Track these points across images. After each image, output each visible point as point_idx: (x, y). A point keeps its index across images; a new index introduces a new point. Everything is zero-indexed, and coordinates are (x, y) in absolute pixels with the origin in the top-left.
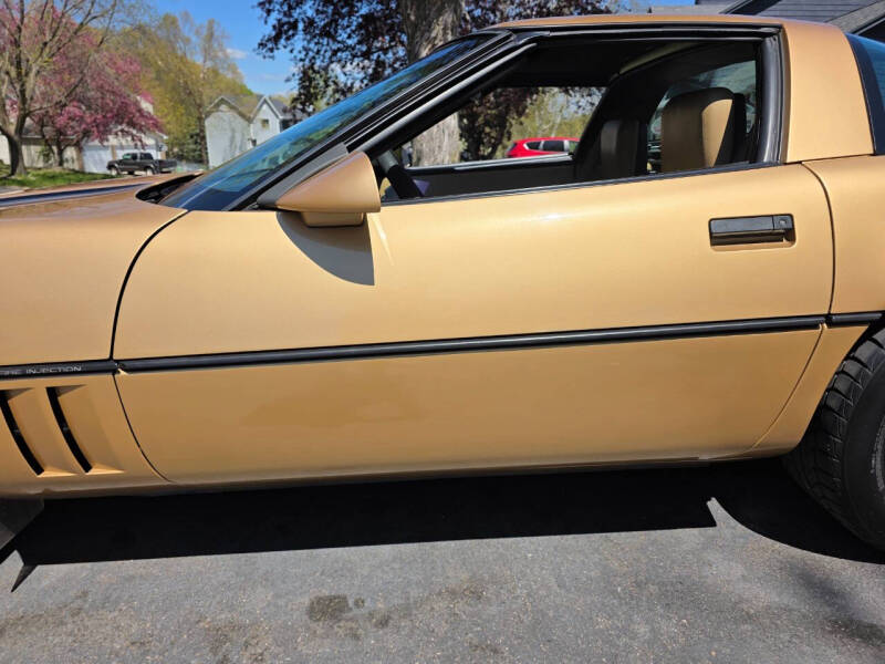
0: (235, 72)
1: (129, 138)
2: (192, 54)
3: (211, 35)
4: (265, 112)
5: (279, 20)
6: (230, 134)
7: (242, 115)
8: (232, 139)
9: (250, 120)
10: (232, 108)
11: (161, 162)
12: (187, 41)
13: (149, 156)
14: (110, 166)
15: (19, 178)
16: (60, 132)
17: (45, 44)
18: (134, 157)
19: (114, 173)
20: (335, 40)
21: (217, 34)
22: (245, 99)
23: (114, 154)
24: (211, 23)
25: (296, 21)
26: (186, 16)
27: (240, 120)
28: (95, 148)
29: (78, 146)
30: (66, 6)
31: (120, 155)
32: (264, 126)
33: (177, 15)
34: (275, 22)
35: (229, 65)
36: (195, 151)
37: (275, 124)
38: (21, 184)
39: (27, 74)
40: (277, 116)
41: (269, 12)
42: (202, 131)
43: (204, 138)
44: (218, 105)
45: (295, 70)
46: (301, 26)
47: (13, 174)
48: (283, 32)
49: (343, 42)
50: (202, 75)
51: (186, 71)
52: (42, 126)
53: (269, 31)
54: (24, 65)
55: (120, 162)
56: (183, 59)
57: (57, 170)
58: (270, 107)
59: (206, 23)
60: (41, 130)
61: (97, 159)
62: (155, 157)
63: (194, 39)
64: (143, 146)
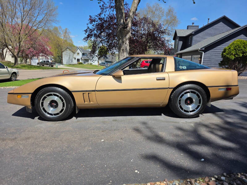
0: (71, 41)
1: (44, 57)
2: (61, 36)
3: (66, 32)
4: (78, 51)
5: (89, 34)
6: (69, 56)
7: (72, 52)
8: (69, 58)
9: (74, 53)
10: (70, 50)
11: (51, 63)
12: (60, 33)
13: (49, 62)
14: (38, 64)
15: (16, 66)
16: (27, 55)
17: (27, 34)
18: (44, 61)
19: (39, 65)
20: (101, 38)
21: (68, 32)
22: (74, 48)
23: (39, 61)
24: (66, 29)
25: (92, 34)
26: (60, 27)
27: (72, 53)
28: (35, 59)
29: (31, 58)
30: (33, 25)
31: (41, 61)
32: (78, 55)
33: (58, 27)
34: (88, 34)
35: (70, 39)
36: (59, 60)
37: (81, 54)
38: (17, 68)
39: (21, 41)
40: (81, 52)
41: (86, 32)
42: (62, 55)
43: (62, 57)
44: (66, 49)
45: (91, 45)
46: (93, 35)
47: (15, 65)
48: (89, 36)
49: (103, 39)
50: (63, 42)
51: (59, 40)
52: (22, 54)
53: (86, 36)
54: (21, 39)
55: (41, 63)
56: (58, 38)
57: (25, 64)
58: (80, 50)
59: (65, 29)
60: (22, 55)
61: (35, 62)
62: (50, 62)
63: (61, 33)
64: (48, 59)
